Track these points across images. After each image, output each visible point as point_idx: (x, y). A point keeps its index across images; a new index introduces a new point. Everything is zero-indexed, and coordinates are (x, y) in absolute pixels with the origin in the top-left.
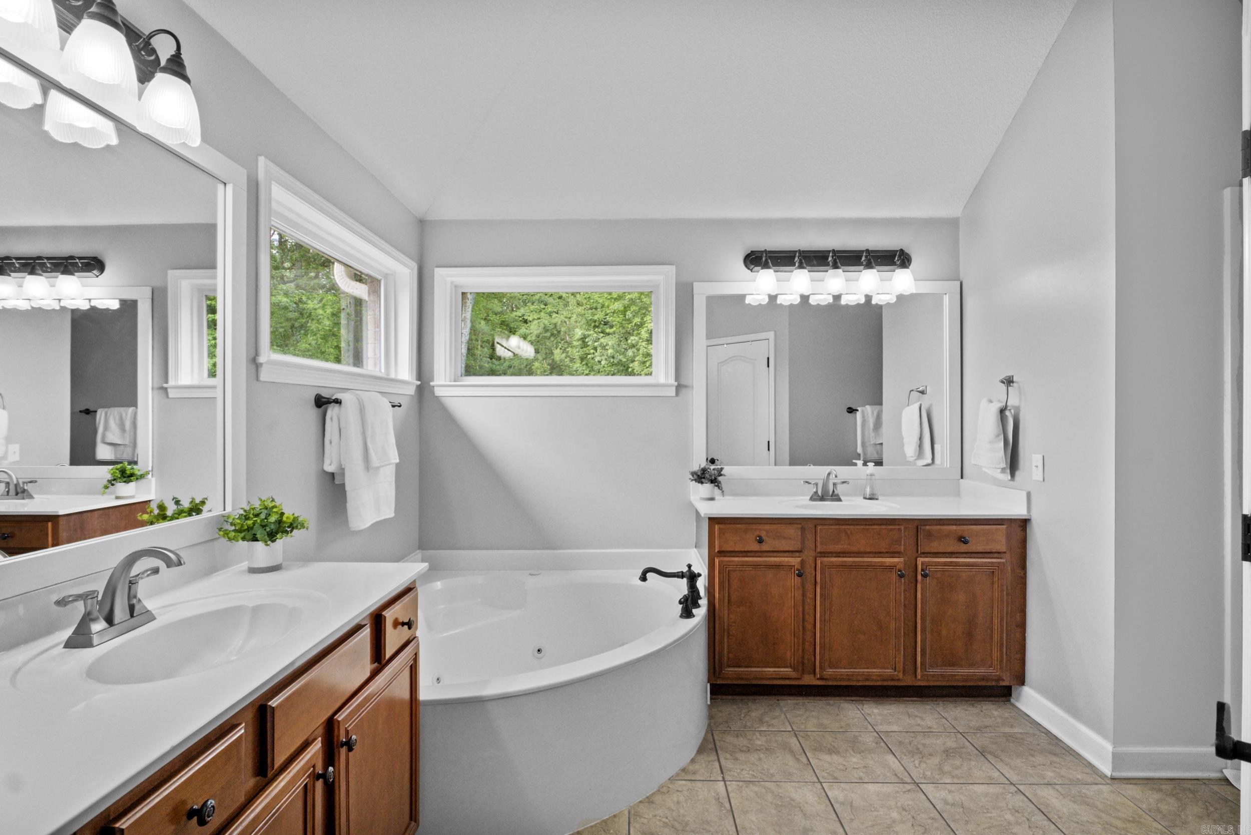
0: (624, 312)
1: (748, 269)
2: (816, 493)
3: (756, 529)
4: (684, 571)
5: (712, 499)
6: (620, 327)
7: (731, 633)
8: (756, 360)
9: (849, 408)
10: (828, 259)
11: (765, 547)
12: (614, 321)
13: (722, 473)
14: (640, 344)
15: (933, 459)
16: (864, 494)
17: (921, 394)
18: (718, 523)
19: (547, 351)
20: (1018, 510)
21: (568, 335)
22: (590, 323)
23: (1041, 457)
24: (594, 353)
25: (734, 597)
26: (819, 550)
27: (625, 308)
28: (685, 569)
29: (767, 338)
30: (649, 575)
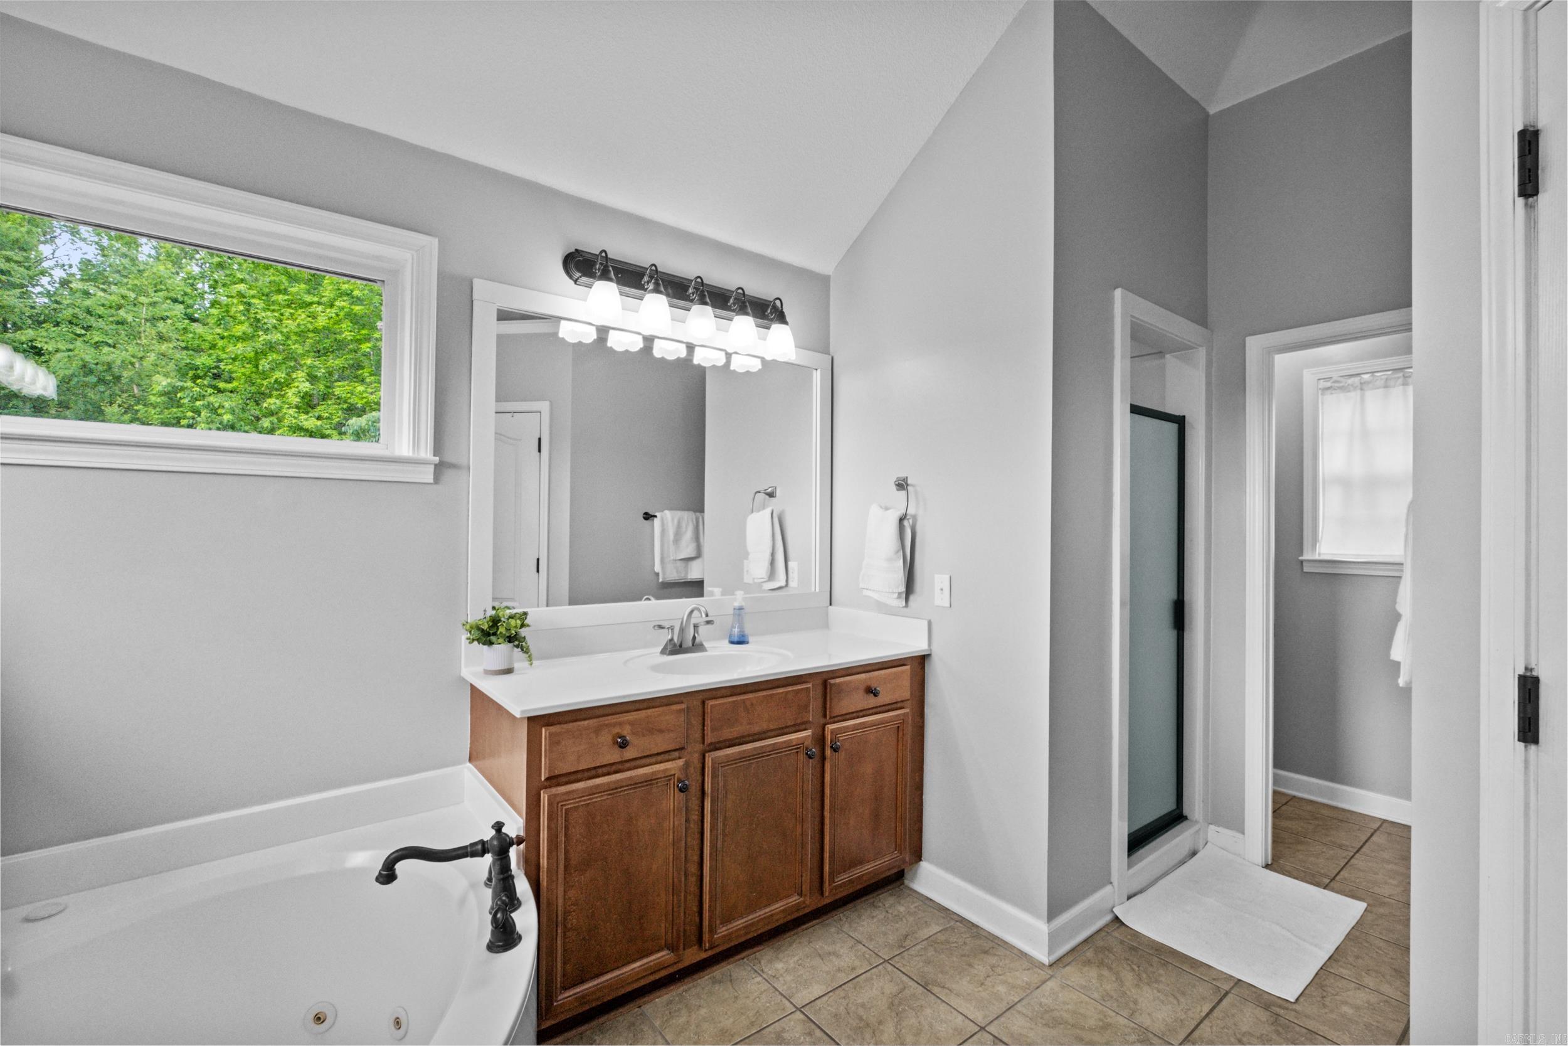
0: (255, 361)
1: (571, 277)
2: (672, 640)
3: (614, 725)
4: (487, 838)
5: (509, 671)
6: (246, 382)
7: (569, 926)
8: (520, 440)
9: (646, 514)
10: (687, 290)
11: (629, 753)
12: (236, 372)
13: (526, 622)
14: (284, 411)
15: (787, 581)
16: (730, 636)
17: (767, 497)
18: (548, 725)
19: (89, 407)
20: (916, 645)
21: (139, 385)
22: (183, 371)
23: (948, 576)
24: (193, 418)
25: (575, 859)
26: (708, 740)
27: (257, 353)
28: (488, 834)
29: (539, 410)
30: (401, 867)
